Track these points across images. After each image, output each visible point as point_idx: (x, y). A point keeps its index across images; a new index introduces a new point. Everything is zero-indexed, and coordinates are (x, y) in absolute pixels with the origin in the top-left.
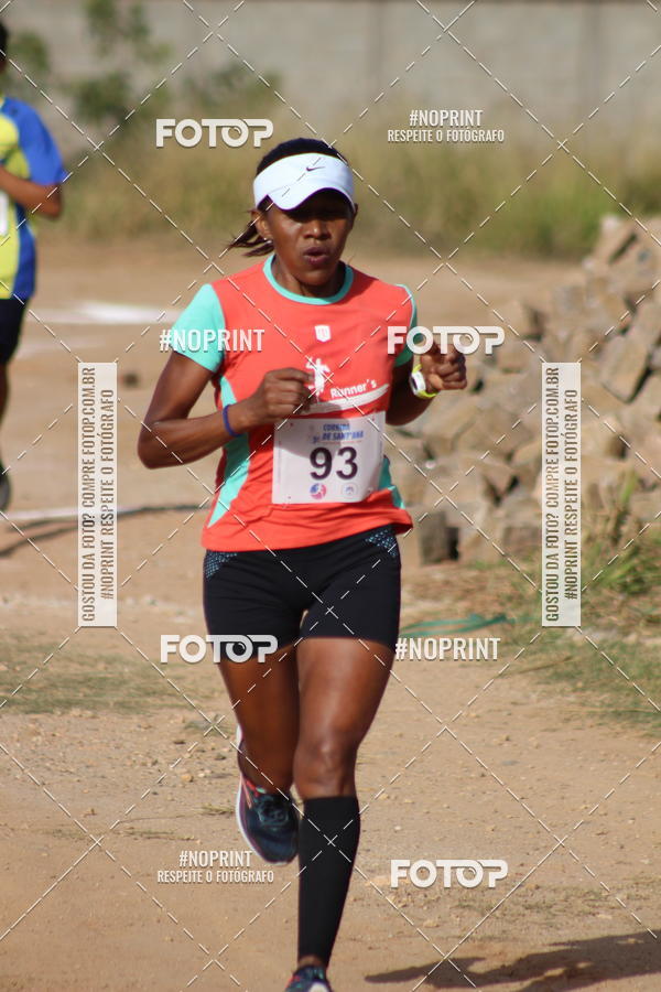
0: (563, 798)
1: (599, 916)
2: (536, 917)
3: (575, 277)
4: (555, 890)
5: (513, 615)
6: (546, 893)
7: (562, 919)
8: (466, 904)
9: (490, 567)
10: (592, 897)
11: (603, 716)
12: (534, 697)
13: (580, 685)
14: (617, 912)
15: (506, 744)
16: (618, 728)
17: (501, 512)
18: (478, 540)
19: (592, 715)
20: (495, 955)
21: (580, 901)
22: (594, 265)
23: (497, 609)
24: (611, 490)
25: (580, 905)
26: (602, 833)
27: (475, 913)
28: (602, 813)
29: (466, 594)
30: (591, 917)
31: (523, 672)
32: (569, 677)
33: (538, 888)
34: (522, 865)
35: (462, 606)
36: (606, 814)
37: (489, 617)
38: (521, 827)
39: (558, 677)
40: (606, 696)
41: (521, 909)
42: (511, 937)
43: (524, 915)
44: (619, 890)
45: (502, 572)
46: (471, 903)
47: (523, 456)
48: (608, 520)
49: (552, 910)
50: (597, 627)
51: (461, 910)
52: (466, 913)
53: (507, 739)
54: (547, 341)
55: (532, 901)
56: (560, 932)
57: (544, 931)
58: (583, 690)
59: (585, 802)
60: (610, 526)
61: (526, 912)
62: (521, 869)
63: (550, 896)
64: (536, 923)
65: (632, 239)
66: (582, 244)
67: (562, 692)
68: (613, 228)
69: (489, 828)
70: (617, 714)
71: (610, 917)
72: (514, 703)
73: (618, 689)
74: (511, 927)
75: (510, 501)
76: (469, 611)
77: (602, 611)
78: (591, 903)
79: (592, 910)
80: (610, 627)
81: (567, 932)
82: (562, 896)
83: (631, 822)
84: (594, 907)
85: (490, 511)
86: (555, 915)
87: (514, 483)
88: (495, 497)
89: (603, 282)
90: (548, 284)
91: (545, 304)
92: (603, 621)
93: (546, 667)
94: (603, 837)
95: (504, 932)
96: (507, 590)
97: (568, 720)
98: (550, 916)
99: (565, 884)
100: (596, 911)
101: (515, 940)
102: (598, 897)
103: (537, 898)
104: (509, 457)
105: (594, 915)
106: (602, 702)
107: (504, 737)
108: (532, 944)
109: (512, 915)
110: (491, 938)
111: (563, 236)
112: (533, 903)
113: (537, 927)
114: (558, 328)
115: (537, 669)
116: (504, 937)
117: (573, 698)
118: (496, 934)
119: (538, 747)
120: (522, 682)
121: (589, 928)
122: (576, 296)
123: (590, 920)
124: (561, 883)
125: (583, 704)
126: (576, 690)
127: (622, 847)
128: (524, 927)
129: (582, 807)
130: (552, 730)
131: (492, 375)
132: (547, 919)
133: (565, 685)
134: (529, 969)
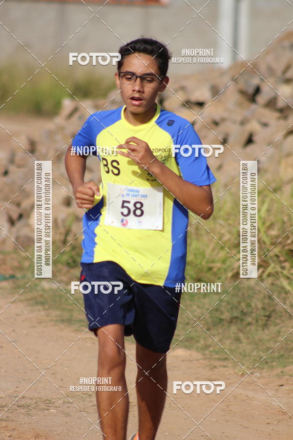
1: (50, 410)
2: (22, 411)
3: (50, 125)
4: (31, 399)
5: (19, 275)
6: (27, 400)
7: (34, 411)
9: (9, 254)
10: (48, 402)
11: (56, 321)
12: (26, 312)
13: (47, 307)
14: (59, 409)
15: (13, 334)
16: (62, 326)
17: (14, 229)
19: (51, 320)
20: (3, 428)
21: (42, 404)
22: (59, 120)
23: (11, 272)
24: (64, 221)
25: (42, 405)
26: (54, 374)
31: (21, 301)
32: (42, 304)
33: (24, 398)
34: (17, 387)
37: (7, 276)
38: (17, 370)
39: (37, 303)
40: (58, 313)
41: (16, 407)
42: (11, 419)
43: (17, 410)
44: (60, 399)
45: (14, 256)
47: (25, 204)
48: (61, 234)
49: (29, 408)
53: (14, 331)
54: (37, 153)
55: (21, 404)
56: (33, 418)
57: (26, 417)
58: (48, 309)
60: (62, 237)
61: (19, 408)
62: (17, 389)
63: (29, 401)
64: (21, 413)
65: (75, 110)
66: (55, 110)
67: (39, 311)
68: (68, 104)
69: (3, 371)
70: (63, 321)
71: (55, 411)
72: (17, 315)
73: (63, 310)
74: (11, 415)
75: (19, 224)
77: (57, 274)
78: (47, 405)
79: (47, 408)
80: (60, 282)
81: (36, 417)
82: (34, 401)
83: (66, 369)
84: (48, 406)
85: (10, 229)
87: (21, 216)
88: (12, 222)
89: (61, 129)
90: (38, 128)
91: (36, 136)
92: (58, 279)
93: (31, 299)
94: (54, 375)
95: (8, 417)
96: (15, 264)
97: (40, 323)
98: (29, 410)
99: (36, 396)
100: (49, 408)
101: (12, 421)
102: (50, 402)
103: (23, 402)
104: (18, 205)
105: (48, 410)
106: (56, 316)
107: (11, 329)
108: (20, 423)
111: (47, 106)
112: (21, 405)
113: (22, 415)
114: (41, 149)
115: (28, 300)
116: (7, 420)
117: (43, 313)
118: (4, 418)
119: (27, 335)
120: (21, 305)
121: (45, 416)
122: (50, 134)
123: (46, 412)
124: (34, 395)
125: (47, 316)
126: (45, 309)
127: (62, 380)
128: (17, 415)
129: (45, 362)
130: (33, 327)
131: (12, 169)
132: (27, 412)
133: (40, 307)
134: (18, 434)
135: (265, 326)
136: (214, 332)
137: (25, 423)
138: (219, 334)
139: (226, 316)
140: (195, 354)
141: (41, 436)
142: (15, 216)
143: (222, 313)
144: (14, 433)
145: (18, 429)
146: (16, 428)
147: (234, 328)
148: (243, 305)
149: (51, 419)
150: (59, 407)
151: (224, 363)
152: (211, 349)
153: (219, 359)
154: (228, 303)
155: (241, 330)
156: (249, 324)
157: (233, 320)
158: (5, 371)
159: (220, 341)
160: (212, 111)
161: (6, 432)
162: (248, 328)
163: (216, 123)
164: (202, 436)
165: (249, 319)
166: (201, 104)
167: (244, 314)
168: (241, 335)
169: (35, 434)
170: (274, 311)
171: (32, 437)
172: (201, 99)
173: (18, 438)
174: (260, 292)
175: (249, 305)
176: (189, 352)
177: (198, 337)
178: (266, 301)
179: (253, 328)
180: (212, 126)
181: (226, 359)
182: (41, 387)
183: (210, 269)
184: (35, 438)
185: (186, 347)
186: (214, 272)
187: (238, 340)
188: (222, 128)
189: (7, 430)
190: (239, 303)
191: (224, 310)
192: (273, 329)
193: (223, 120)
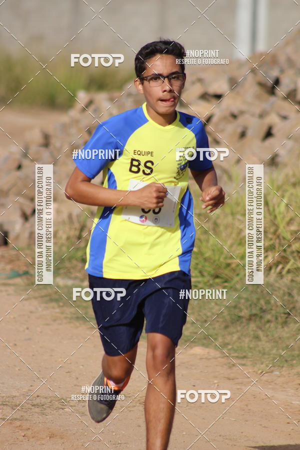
0: (52, 356)
1: (65, 410)
2: (37, 410)
3: (64, 118)
4: (46, 398)
5: (32, 271)
6: (42, 399)
7: (48, 411)
8: (5, 403)
9: (23, 249)
10: (63, 401)
11: (71, 318)
12: (40, 309)
13: (61, 304)
15: (27, 331)
16: (78, 324)
17: (28, 225)
18: (17, 237)
19: (66, 318)
20: (17, 427)
21: (57, 403)
22: (74, 113)
23: (25, 269)
24: (78, 216)
25: (57, 404)
26: (69, 372)
27: (9, 408)
28: (69, 362)
29: (11, 261)
30: (61, 410)
31: (35, 298)
32: (57, 301)
33: (38, 396)
34: (31, 386)
35: (8, 267)
36: (70, 363)
37: (21, 272)
39: (52, 300)
40: (72, 310)
41: (30, 407)
42: (25, 419)
43: (31, 409)
45: (28, 252)
46: (7, 403)
48: (76, 229)
49: (44, 407)
50: (70, 278)
51: (2, 406)
52: (5, 407)
53: (28, 329)
54: (51, 147)
55: (35, 403)
56: (47, 417)
57: (40, 417)
58: (62, 306)
59: (61, 358)
60: (77, 233)
61: (33, 407)
62: (31, 388)
63: (43, 401)
64: (37, 413)
65: (90, 103)
66: (70, 103)
67: (53, 308)
68: (82, 97)
69: (17, 369)
70: (78, 318)
72: (31, 312)
74: (25, 414)
75: (32, 220)
76: (12, 270)
77: (72, 270)
78: (62, 404)
79: (62, 407)
80: (76, 278)
81: (51, 417)
82: (49, 401)
83: (81, 367)
85: (23, 225)
86: (46, 409)
87: (34, 212)
88: (25, 217)
89: (76, 122)
90: (52, 121)
91: (50, 130)
92: (73, 276)
93: (46, 296)
94: (68, 373)
95: (22, 416)
97: (55, 320)
98: (43, 410)
99: (51, 395)
100: (64, 407)
101: (26, 420)
103: (38, 401)
104: (32, 199)
105: (63, 409)
106: (71, 313)
107: (25, 327)
108: (34, 422)
109: (26, 409)
110: (16, 419)
111: (61, 99)
113: (37, 414)
114: (56, 142)
115: (42, 297)
116: (21, 419)
117: (58, 310)
118: (18, 417)
119: (41, 332)
120: (35, 303)
121: (60, 415)
122: (65, 128)
123: (61, 411)
124: (49, 394)
125: (62, 313)
126: (59, 306)
127: (77, 379)
128: (31, 414)
129: (60, 360)
130: (48, 325)
131: (26, 163)
132: (41, 411)
133: (54, 304)
134: (32, 433)
135: (285, 323)
136: (232, 329)
137: (39, 422)
138: (238, 331)
139: (245, 313)
140: (213, 353)
141: (56, 436)
142: (28, 211)
143: (241, 310)
144: (29, 433)
145: (33, 429)
146: (30, 427)
147: (252, 326)
148: (262, 302)
149: (67, 418)
150: (75, 406)
151: (244, 362)
152: (230, 347)
153: (237, 357)
154: (247, 300)
155: (260, 328)
156: (269, 321)
157: (252, 317)
158: (19, 370)
159: (239, 338)
160: (230, 103)
161: (20, 432)
162: (268, 325)
163: (234, 116)
164: (220, 436)
165: (268, 317)
166: (218, 97)
167: (263, 311)
168: (260, 333)
169: (50, 434)
170: (294, 308)
171: (47, 437)
172: (219, 92)
173: (33, 438)
174: (279, 288)
175: (268, 302)
176: (207, 350)
177: (216, 334)
178: (286, 298)
179: (272, 325)
180: (231, 119)
181: (245, 357)
182: (56, 386)
183: (228, 265)
184: (50, 437)
185: (203, 345)
186: (232, 268)
187: (257, 338)
188: (241, 121)
189: (21, 430)
190: (258, 299)
191: (242, 307)
192: (293, 327)
193: (242, 113)
